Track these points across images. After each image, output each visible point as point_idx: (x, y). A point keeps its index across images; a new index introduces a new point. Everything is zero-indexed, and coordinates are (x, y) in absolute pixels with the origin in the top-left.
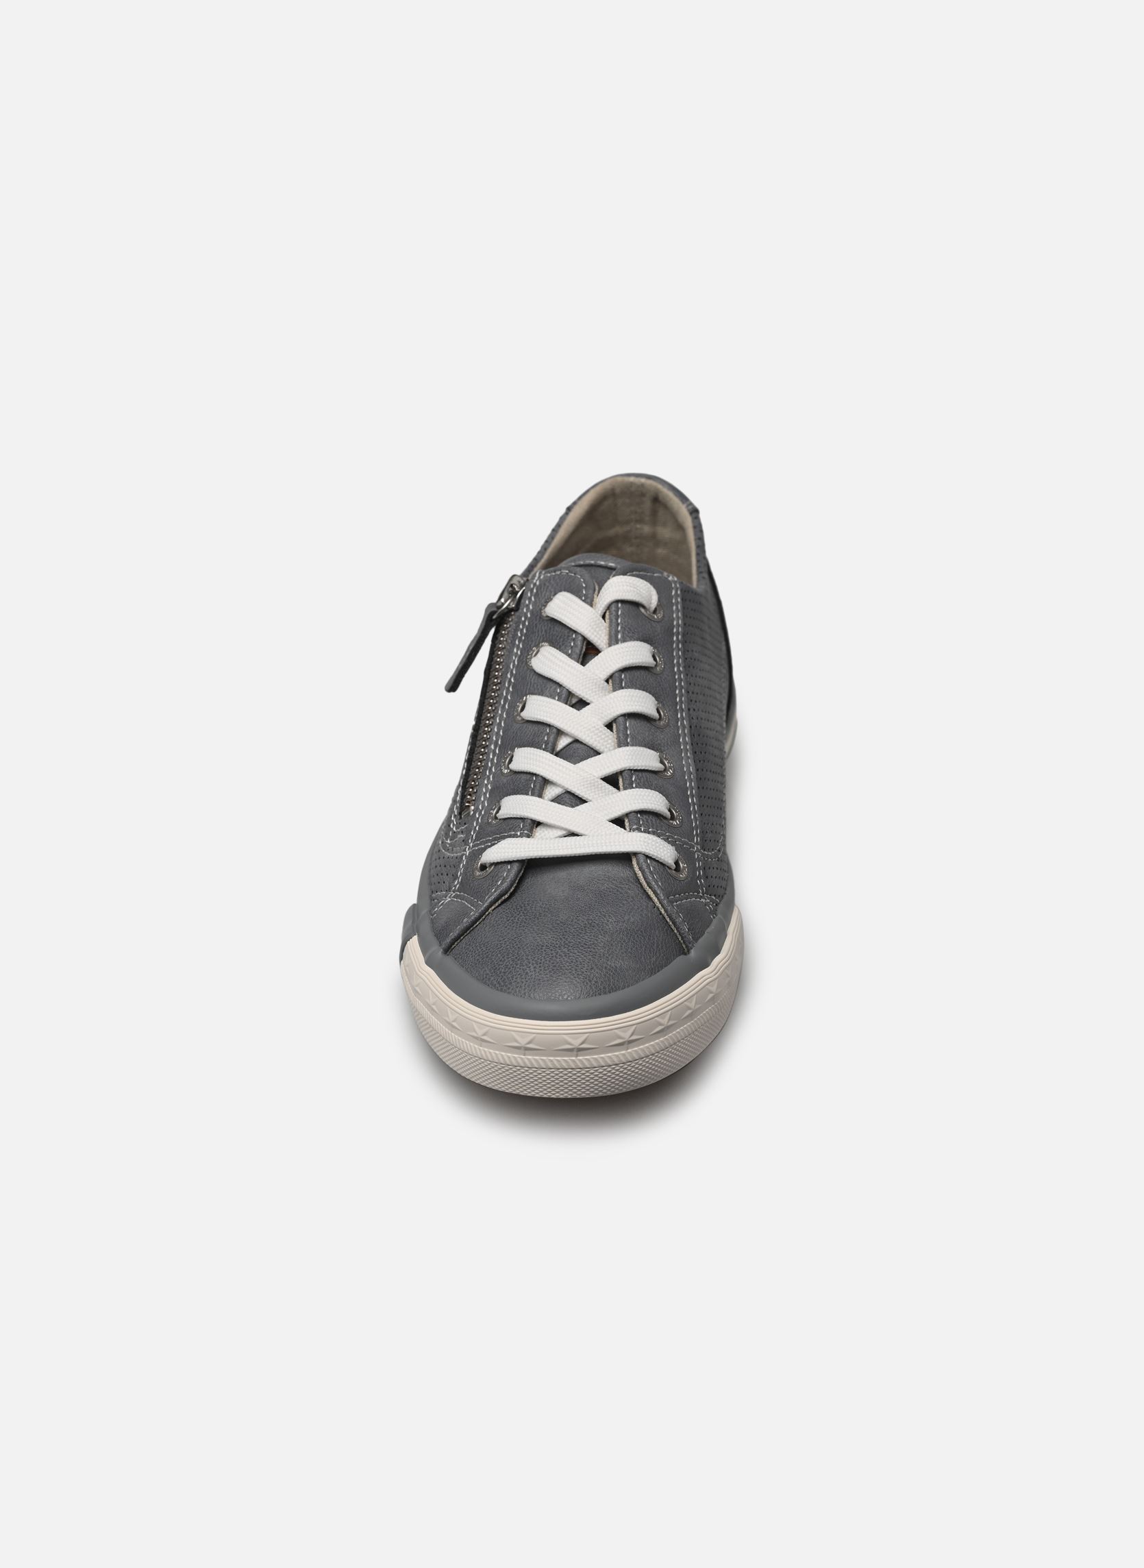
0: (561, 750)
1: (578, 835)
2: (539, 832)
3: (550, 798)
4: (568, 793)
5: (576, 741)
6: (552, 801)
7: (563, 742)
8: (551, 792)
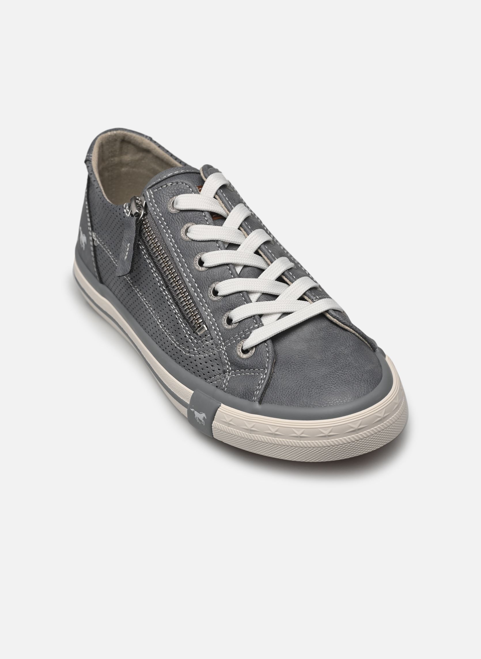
0: (240, 273)
1: (292, 313)
2: (264, 320)
3: (255, 300)
4: (264, 294)
5: (245, 266)
6: (257, 301)
7: (239, 270)
8: (254, 297)
